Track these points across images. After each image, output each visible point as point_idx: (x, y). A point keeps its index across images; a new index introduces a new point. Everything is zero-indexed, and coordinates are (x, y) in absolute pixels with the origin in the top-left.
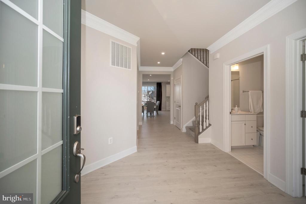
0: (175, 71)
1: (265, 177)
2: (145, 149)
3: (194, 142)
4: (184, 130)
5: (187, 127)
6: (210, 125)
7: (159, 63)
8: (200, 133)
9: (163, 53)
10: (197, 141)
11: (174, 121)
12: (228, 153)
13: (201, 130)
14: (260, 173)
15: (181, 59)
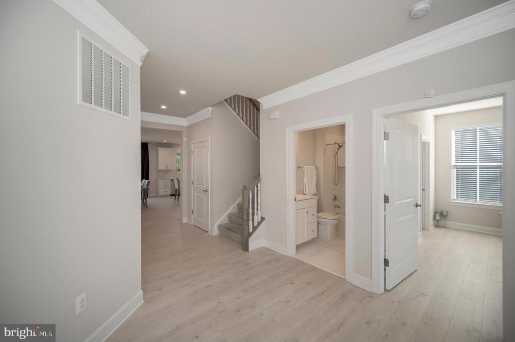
0: (190, 128)
1: (347, 279)
2: (160, 290)
3: (242, 251)
4: (215, 232)
5: (220, 227)
6: (263, 219)
7: (164, 107)
8: (250, 235)
9: (183, 92)
10: (246, 248)
11: (189, 217)
12: (294, 257)
13: (251, 230)
14: (340, 276)
15: (210, 109)
